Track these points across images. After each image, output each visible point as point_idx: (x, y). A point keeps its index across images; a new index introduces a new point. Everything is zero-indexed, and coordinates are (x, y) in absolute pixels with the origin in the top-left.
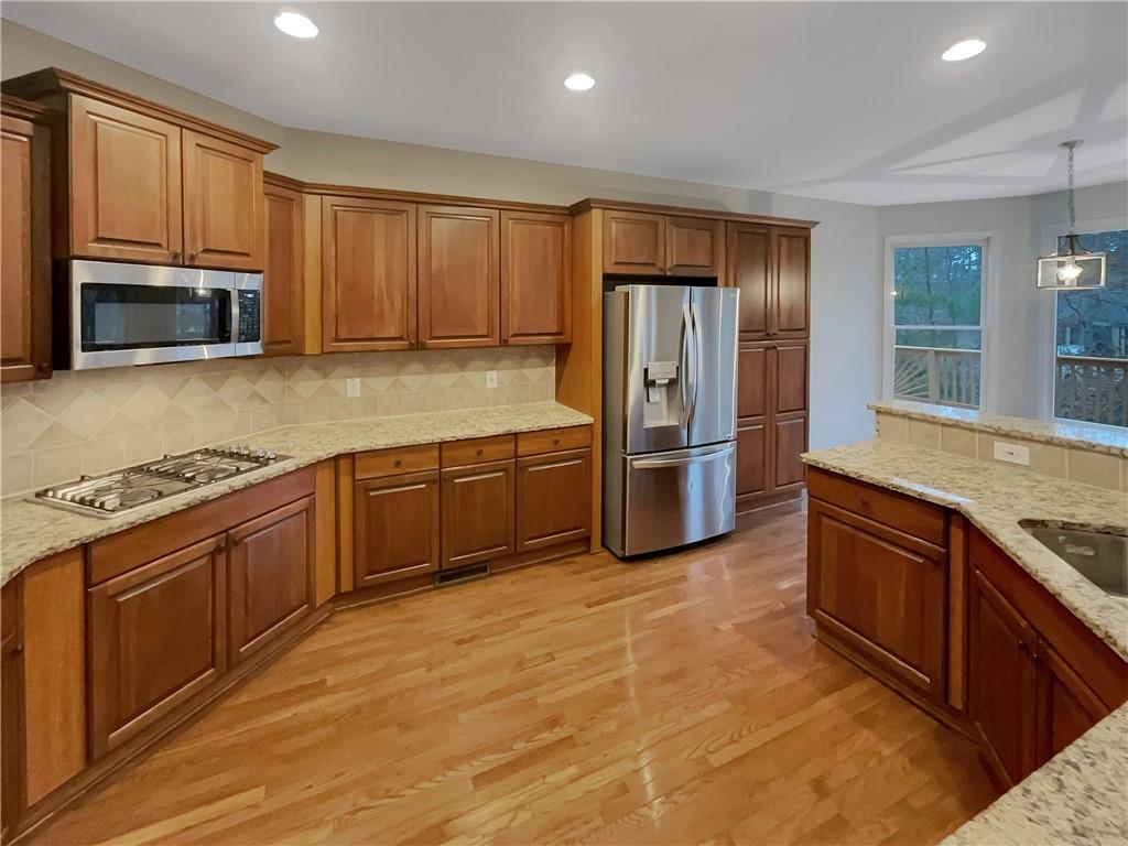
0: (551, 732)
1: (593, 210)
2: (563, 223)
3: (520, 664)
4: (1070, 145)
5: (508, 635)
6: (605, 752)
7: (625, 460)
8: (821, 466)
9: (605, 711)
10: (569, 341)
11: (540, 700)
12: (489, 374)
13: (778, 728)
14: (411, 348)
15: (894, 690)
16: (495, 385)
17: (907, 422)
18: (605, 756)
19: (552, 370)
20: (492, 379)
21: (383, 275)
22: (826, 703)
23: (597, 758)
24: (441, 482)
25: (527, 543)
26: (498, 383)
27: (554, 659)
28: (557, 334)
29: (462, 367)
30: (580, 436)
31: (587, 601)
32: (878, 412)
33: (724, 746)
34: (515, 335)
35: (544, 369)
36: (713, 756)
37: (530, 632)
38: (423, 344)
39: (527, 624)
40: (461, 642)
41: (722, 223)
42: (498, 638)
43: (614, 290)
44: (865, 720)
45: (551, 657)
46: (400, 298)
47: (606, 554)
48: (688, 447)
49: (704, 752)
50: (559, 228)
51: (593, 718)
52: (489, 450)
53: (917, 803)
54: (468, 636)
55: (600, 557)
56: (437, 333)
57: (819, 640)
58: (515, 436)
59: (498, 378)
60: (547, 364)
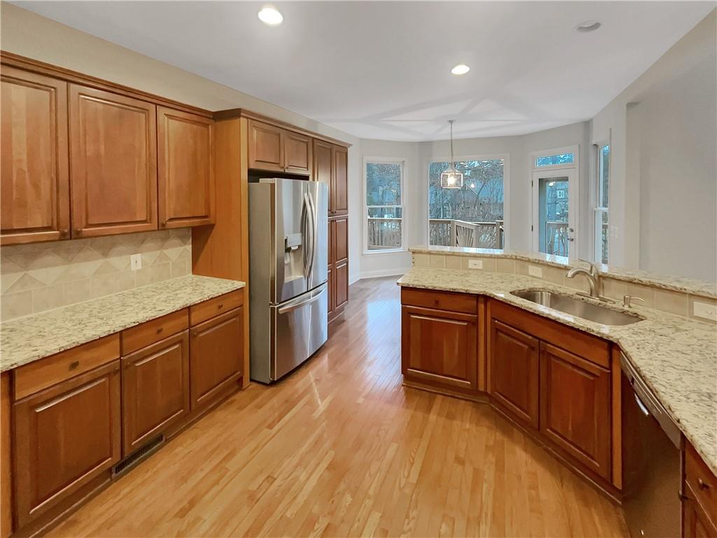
0: (314, 531)
1: (242, 119)
2: (209, 125)
3: (252, 498)
4: (451, 122)
5: (222, 482)
6: (357, 519)
7: (273, 309)
8: (411, 286)
9: (336, 492)
10: (213, 222)
11: (288, 514)
12: (134, 257)
13: (424, 443)
14: (63, 237)
15: (449, 396)
16: (140, 267)
17: (429, 256)
18: (359, 520)
19: (189, 247)
20: (136, 261)
21: (25, 157)
22: (433, 417)
23: (356, 526)
24: (121, 370)
25: (199, 400)
26: (142, 266)
27: (275, 479)
28: (206, 217)
29: (105, 255)
30: (236, 298)
31: (267, 424)
32: (413, 253)
33: (410, 469)
34: (171, 220)
35: (182, 248)
36: (411, 477)
37: (240, 470)
38: (78, 233)
39: (233, 465)
40: (182, 513)
41: (311, 140)
42: (216, 488)
43: (258, 181)
44: (451, 417)
45: (271, 479)
46: (48, 183)
47: (254, 385)
48: (308, 291)
49: (405, 480)
50: (206, 129)
51: (333, 502)
52: (166, 327)
53: (491, 443)
54: (185, 503)
55: (252, 389)
56: (93, 221)
57: (406, 386)
58: (188, 309)
59: (142, 260)
60: (185, 243)
